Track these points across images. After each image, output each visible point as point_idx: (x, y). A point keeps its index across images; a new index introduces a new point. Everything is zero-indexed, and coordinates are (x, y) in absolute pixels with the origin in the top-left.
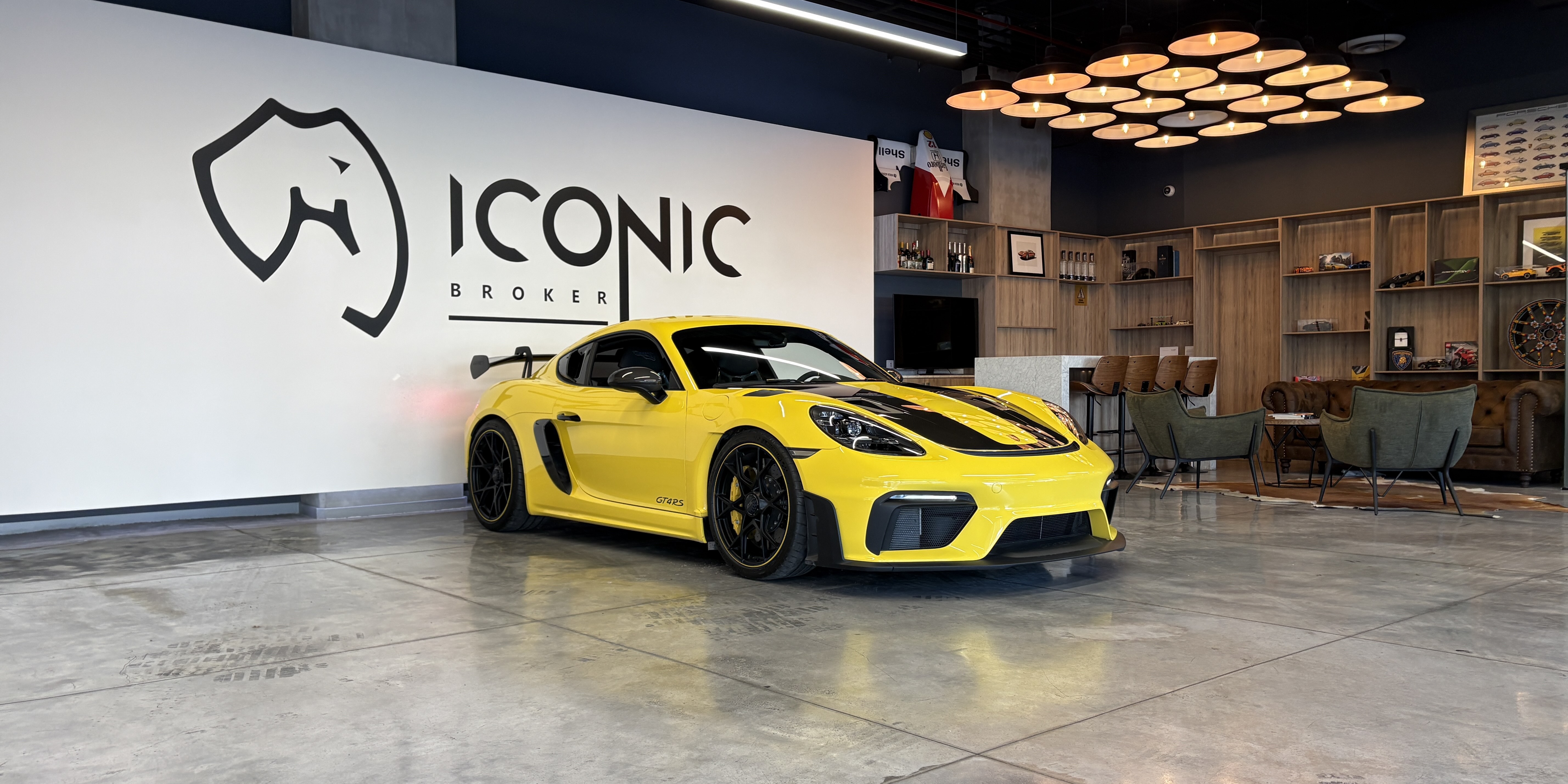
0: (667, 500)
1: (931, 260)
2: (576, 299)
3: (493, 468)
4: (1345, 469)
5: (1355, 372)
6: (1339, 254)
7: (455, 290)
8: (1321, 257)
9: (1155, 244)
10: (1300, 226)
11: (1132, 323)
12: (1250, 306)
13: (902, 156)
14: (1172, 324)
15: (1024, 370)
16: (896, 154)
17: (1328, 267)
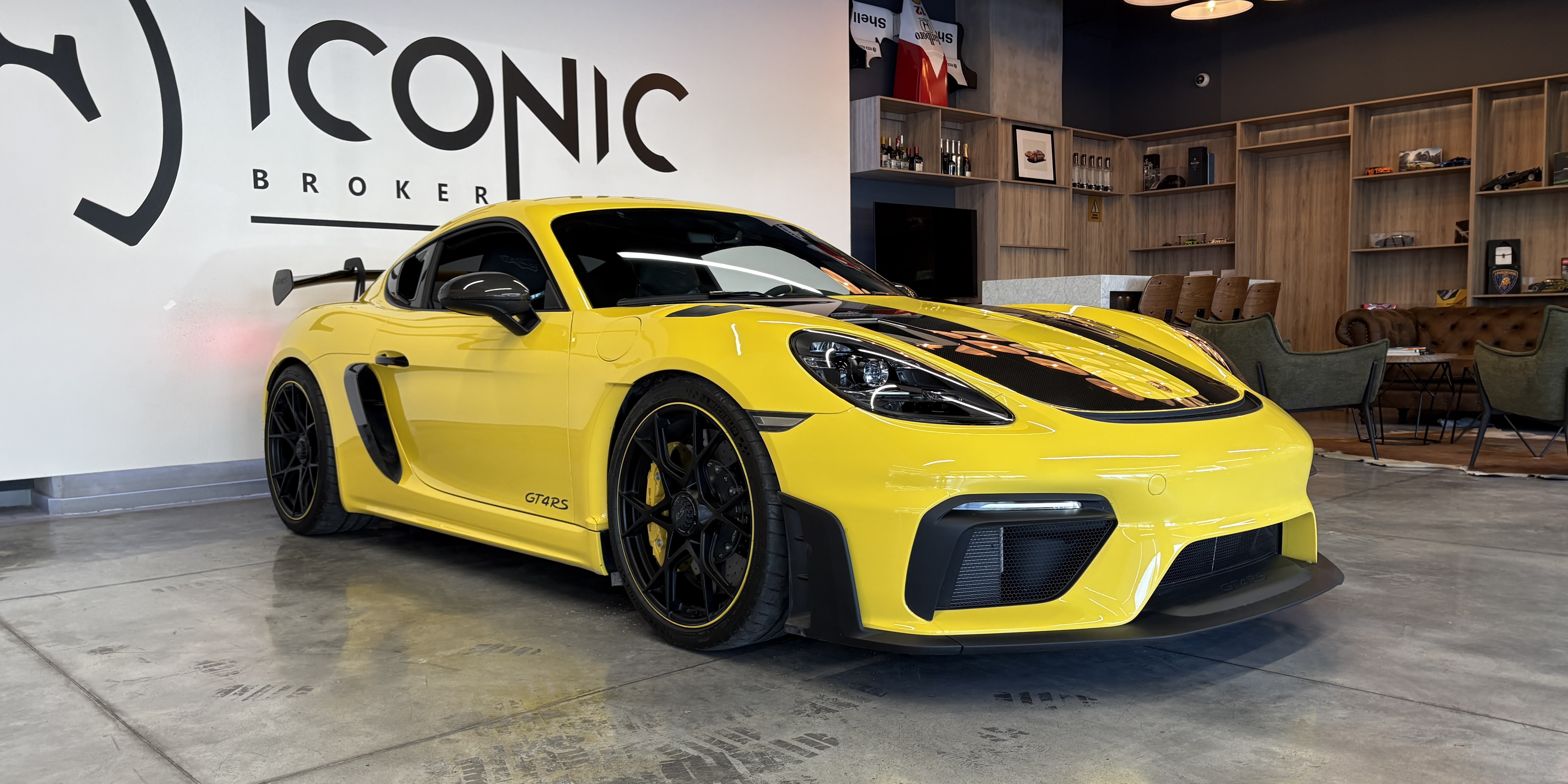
0: (541, 498)
1: (920, 159)
2: (444, 196)
3: (298, 438)
4: (1443, 418)
5: (1442, 297)
6: (1426, 150)
7: (260, 179)
8: (1402, 154)
9: (1184, 146)
10: (1372, 118)
11: (1154, 243)
12: (1304, 220)
13: (882, 26)
14: (1205, 243)
15: (1050, 295)
16: (875, 23)
17: (1411, 167)
